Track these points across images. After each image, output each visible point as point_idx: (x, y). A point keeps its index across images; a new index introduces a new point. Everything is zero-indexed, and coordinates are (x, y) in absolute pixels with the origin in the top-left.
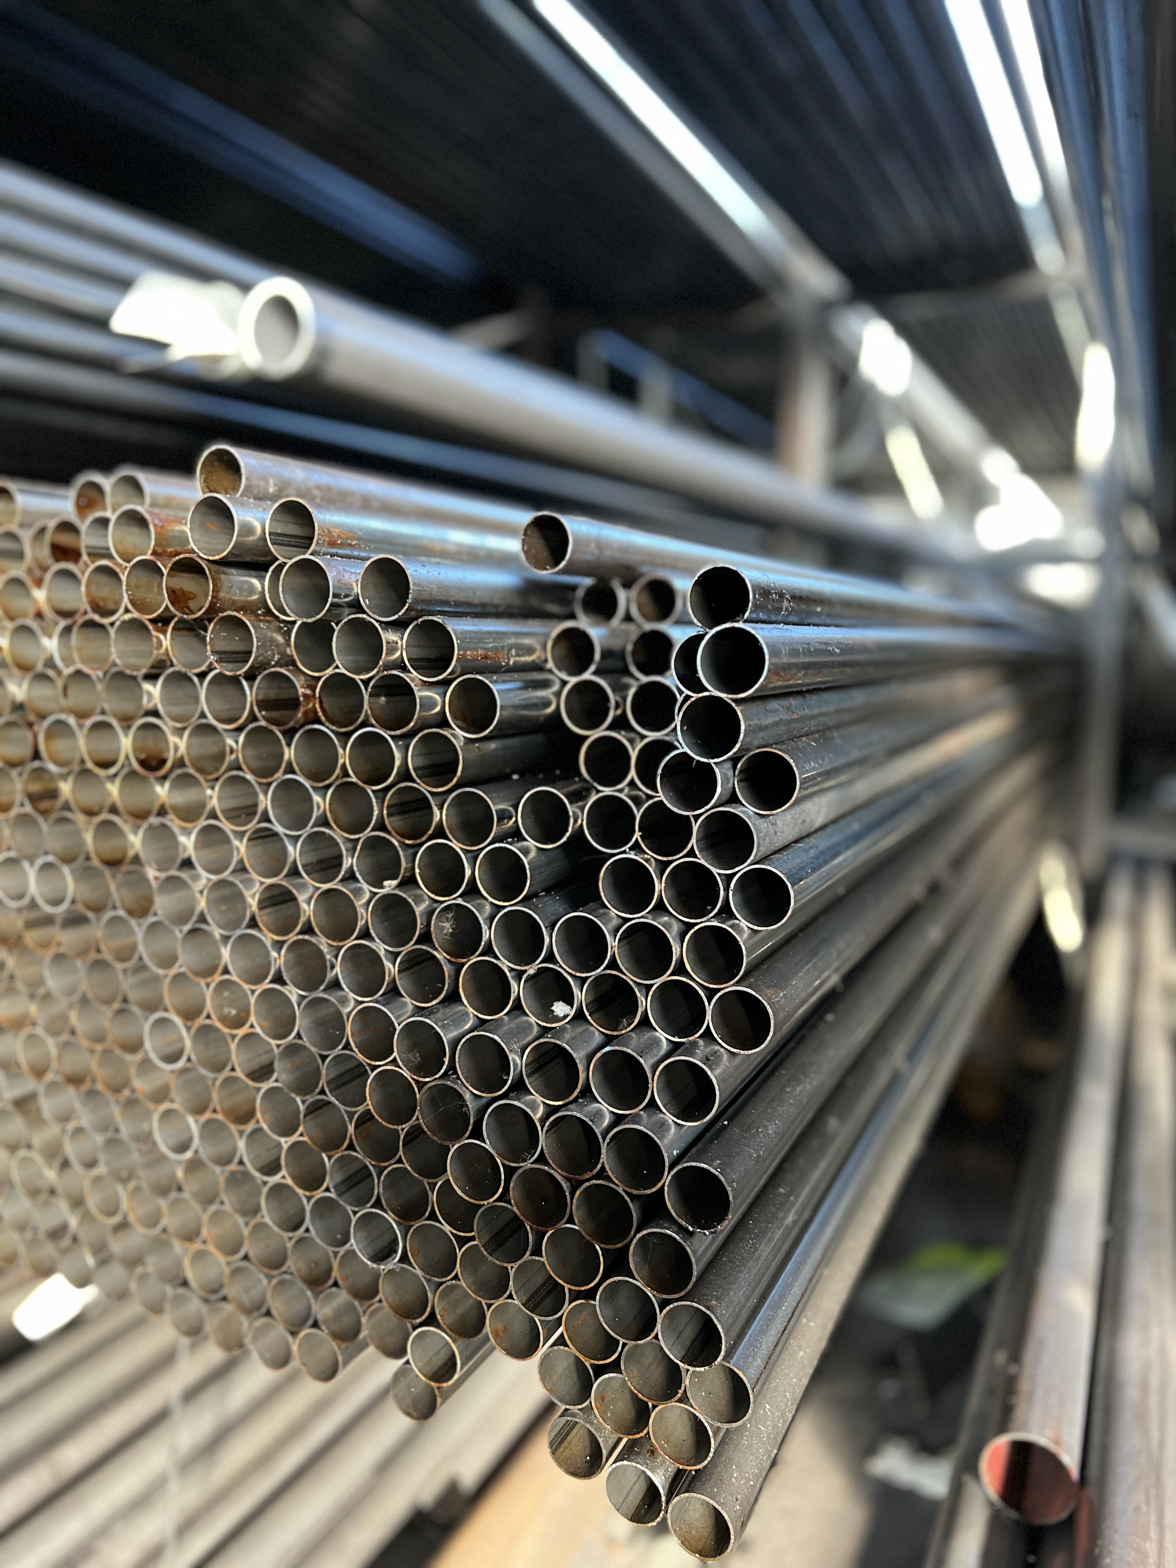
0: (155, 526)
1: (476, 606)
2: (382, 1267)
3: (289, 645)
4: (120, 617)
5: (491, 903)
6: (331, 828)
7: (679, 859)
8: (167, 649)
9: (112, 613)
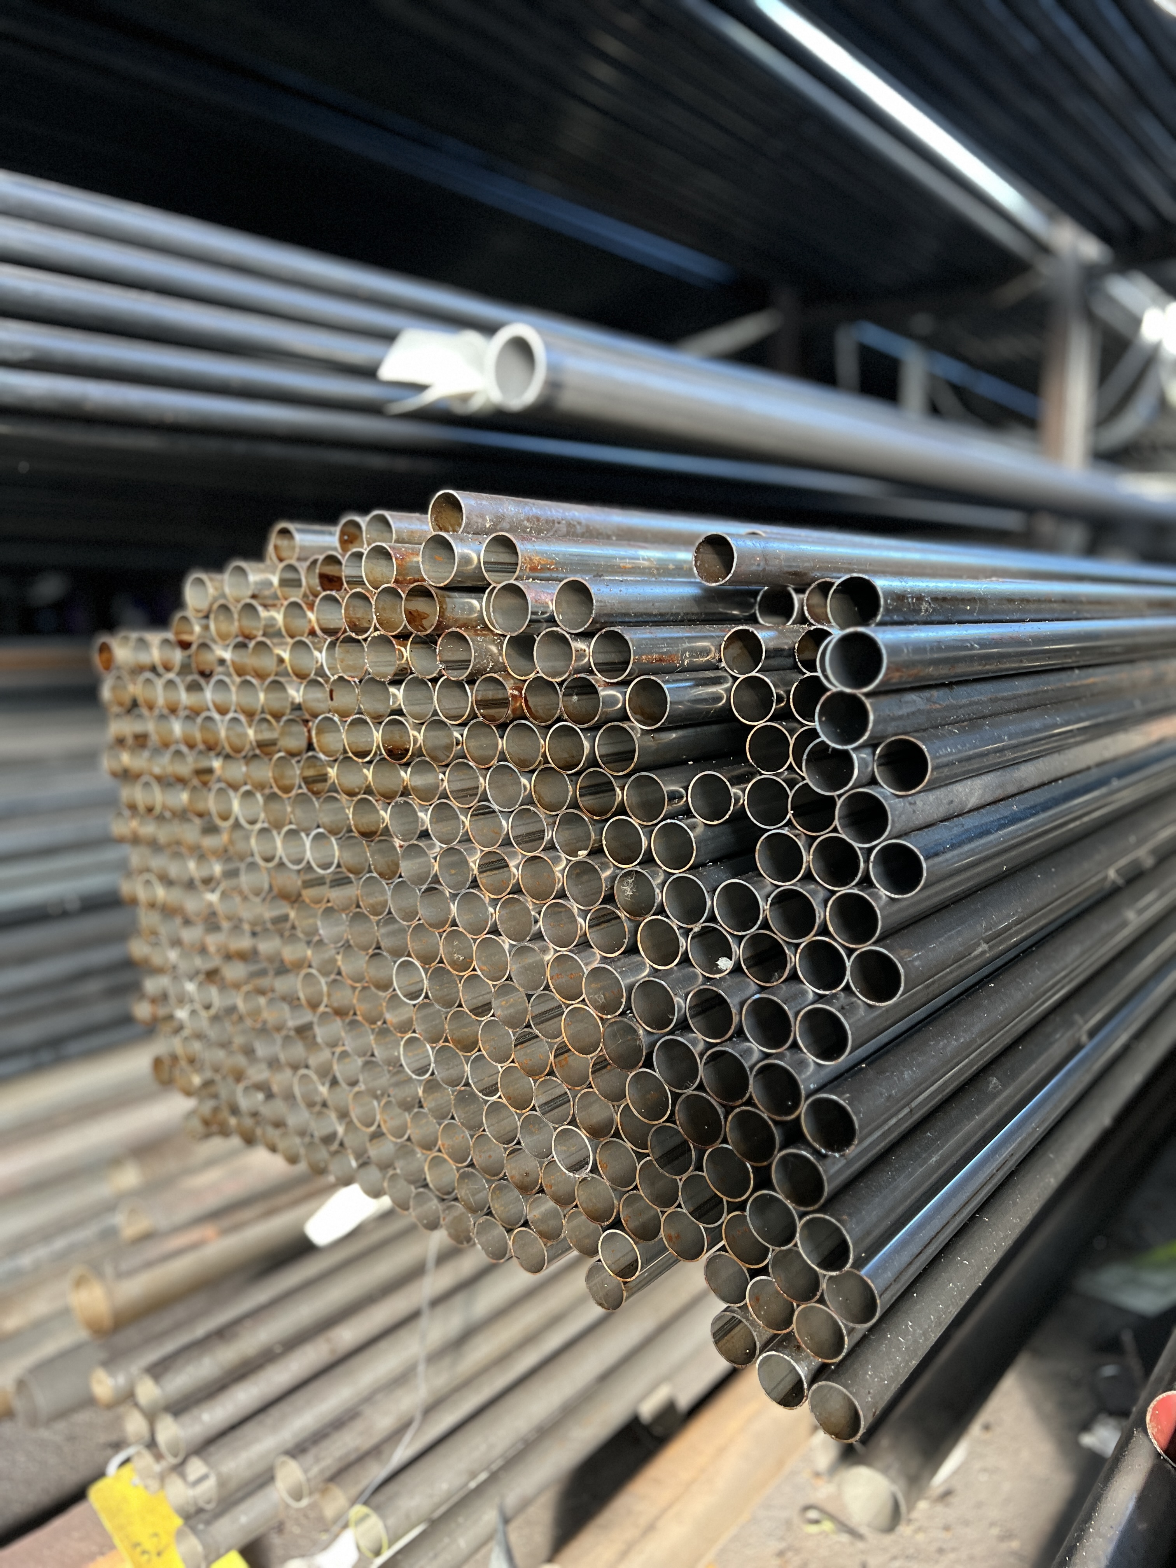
0: (396, 559)
1: (656, 615)
2: (577, 1176)
3: (501, 654)
4: (372, 634)
5: (664, 870)
6: (536, 806)
7: (825, 835)
8: (407, 660)
9: (366, 630)
